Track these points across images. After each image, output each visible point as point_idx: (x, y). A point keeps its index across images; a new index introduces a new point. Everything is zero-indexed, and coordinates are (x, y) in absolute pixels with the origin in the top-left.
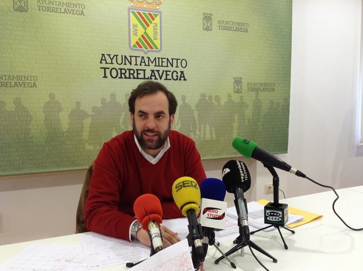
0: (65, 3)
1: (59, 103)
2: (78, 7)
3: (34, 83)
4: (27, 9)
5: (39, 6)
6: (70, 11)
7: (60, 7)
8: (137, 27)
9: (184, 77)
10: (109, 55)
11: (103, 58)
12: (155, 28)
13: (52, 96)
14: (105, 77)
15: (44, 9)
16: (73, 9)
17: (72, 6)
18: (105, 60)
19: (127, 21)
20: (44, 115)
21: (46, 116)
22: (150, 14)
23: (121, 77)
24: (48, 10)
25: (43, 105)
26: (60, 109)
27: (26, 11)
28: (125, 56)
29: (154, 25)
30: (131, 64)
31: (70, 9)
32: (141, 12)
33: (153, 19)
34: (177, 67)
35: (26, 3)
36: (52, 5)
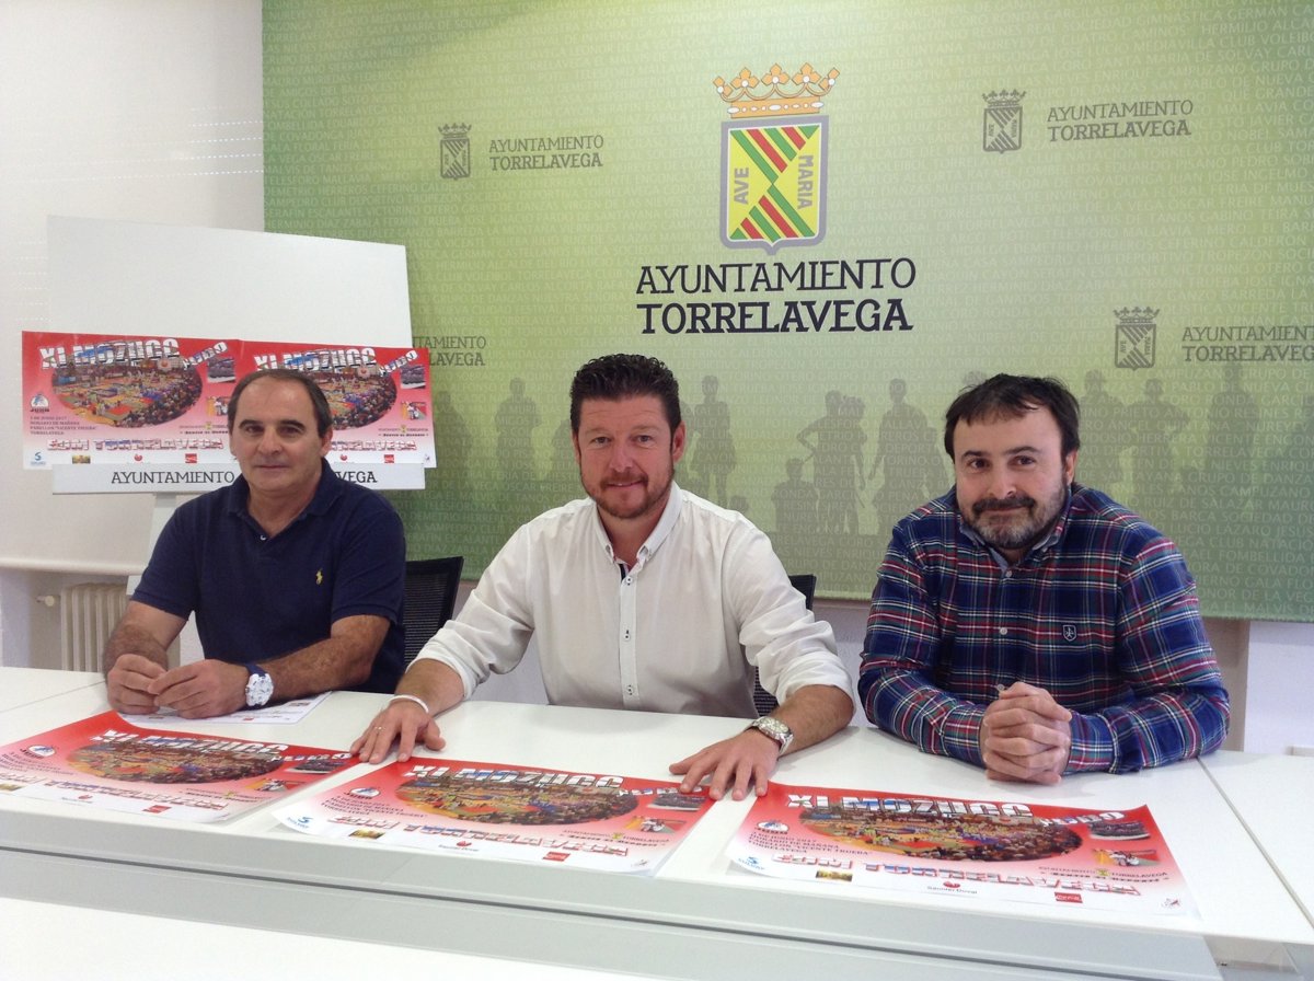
0: (554, 139)
1: (532, 404)
2: (585, 145)
3: (479, 355)
4: (469, 168)
5: (495, 159)
6: (566, 158)
7: (542, 152)
8: (747, 175)
9: (902, 317)
10: (662, 269)
11: (647, 279)
12: (803, 171)
13: (517, 386)
14: (649, 330)
15: (505, 163)
16: (574, 152)
17: (571, 146)
18: (652, 283)
19: (717, 163)
20: (498, 434)
21: (500, 438)
22: (790, 132)
23: (694, 330)
24: (515, 164)
25: (495, 409)
26: (534, 420)
27: (467, 176)
28: (708, 269)
29: (804, 161)
30: (723, 288)
31: (566, 153)
32: (761, 129)
33: (800, 143)
34: (878, 285)
35: (467, 158)
36: (522, 149)
